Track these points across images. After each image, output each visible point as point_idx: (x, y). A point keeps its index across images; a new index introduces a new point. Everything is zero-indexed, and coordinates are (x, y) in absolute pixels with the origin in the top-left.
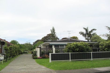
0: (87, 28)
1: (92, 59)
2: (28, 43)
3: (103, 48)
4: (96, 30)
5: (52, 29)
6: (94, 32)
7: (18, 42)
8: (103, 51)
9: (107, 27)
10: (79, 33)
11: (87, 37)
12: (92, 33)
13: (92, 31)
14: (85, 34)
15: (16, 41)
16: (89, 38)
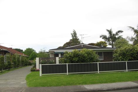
0: (111, 30)
1: (98, 72)
2: (43, 51)
3: (117, 56)
4: (123, 32)
5: (73, 33)
6: (120, 34)
7: (34, 50)
8: (113, 61)
9: (130, 27)
10: (100, 37)
11: (111, 42)
12: (117, 37)
13: (117, 34)
14: (108, 37)
15: (31, 49)
16: (114, 43)
